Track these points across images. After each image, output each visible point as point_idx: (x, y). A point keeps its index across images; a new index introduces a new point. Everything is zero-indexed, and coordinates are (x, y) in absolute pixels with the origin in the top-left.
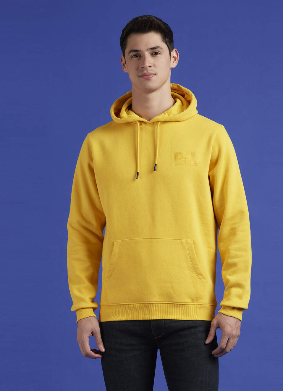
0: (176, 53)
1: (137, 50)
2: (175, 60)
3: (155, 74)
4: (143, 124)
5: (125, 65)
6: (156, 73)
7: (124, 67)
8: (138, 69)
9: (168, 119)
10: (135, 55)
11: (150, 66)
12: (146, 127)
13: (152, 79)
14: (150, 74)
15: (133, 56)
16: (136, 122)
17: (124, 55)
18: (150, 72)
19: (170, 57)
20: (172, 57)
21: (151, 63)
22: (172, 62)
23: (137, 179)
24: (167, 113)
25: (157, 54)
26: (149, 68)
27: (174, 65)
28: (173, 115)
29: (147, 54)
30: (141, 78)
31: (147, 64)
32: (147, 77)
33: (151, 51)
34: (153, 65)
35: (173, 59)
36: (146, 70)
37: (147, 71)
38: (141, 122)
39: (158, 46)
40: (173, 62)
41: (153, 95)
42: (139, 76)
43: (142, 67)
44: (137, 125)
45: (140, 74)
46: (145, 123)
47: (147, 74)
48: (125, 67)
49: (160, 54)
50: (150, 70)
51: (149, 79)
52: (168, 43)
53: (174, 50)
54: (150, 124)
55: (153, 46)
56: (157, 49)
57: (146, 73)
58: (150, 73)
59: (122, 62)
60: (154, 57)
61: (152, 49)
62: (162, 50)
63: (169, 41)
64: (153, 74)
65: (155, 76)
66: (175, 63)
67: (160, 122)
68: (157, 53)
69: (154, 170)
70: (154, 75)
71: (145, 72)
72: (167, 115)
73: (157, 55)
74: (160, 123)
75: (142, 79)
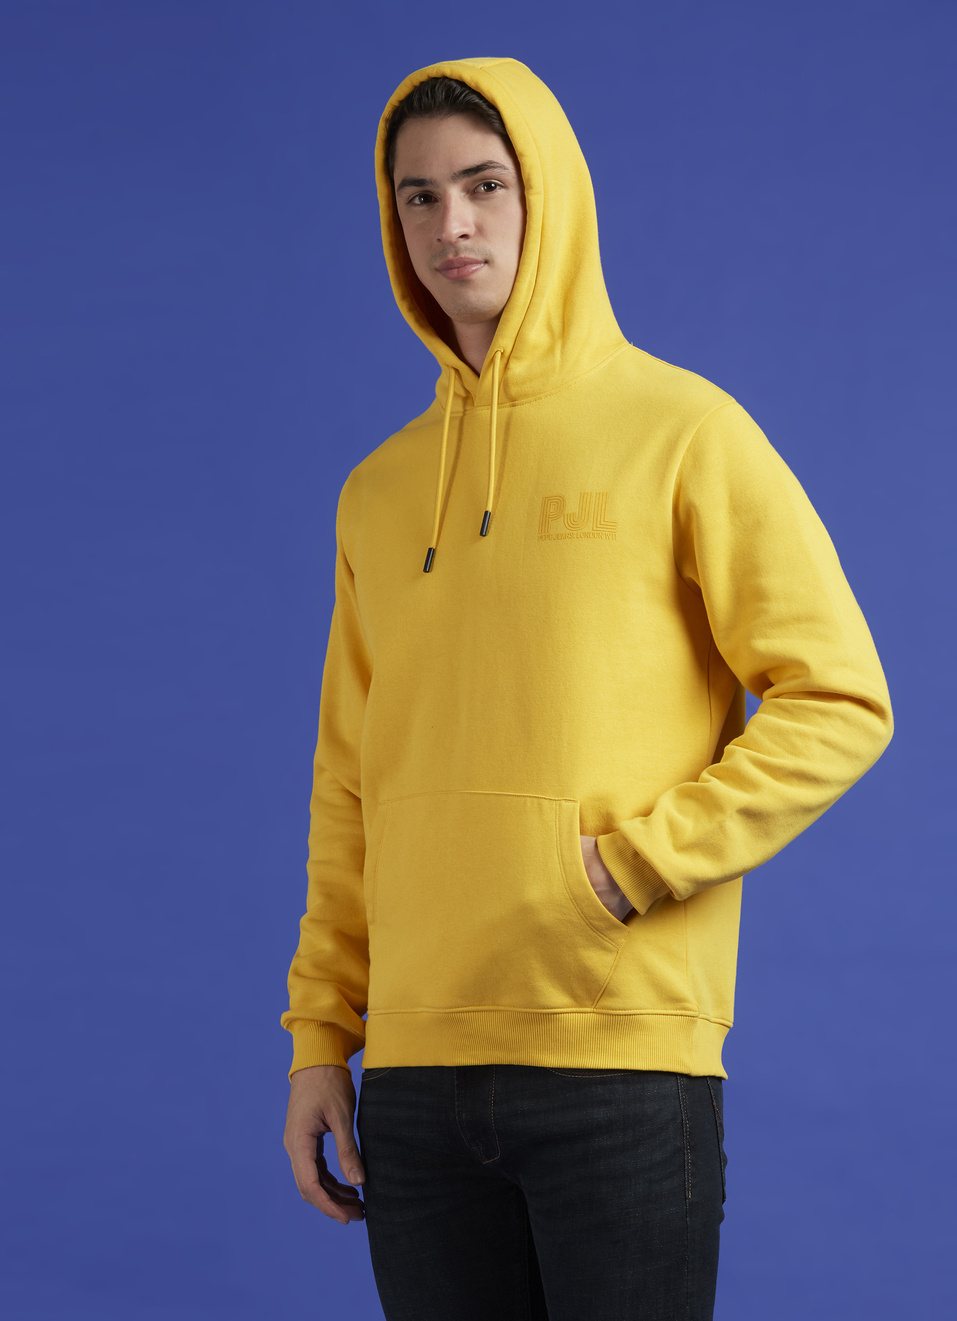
1: (422, 177)
3: (486, 262)
6: (487, 258)
8: (430, 245)
10: (419, 197)
11: (465, 236)
13: (474, 277)
14: (467, 264)
15: (413, 199)
18: (463, 255)
21: (466, 225)
25: (495, 188)
26: (464, 243)
29: (455, 195)
30: (440, 276)
31: (455, 228)
32: (456, 272)
33: (465, 180)
34: (472, 230)
36: (453, 250)
37: (457, 253)
39: (491, 162)
42: (436, 270)
43: (439, 241)
45: (437, 263)
47: (457, 264)
49: (501, 187)
50: (466, 249)
51: (465, 280)
56: (487, 173)
57: (451, 261)
58: (466, 258)
60: (478, 199)
61: (470, 171)
62: (505, 172)
64: (477, 262)
65: (486, 267)
70: (482, 265)
71: (451, 256)
75: (443, 279)
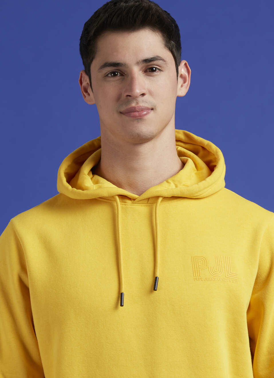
0: (186, 69)
1: (118, 62)
2: (185, 82)
3: (152, 109)
4: (129, 202)
5: (89, 90)
6: (153, 107)
7: (85, 93)
8: (119, 98)
9: (177, 193)
10: (111, 73)
11: (143, 95)
12: (134, 206)
13: (146, 117)
14: (142, 110)
15: (109, 74)
16: (113, 197)
17: (88, 72)
18: (142, 104)
19: (177, 76)
20: (179, 75)
21: (144, 89)
22: (179, 86)
23: (122, 305)
24: (173, 181)
25: (155, 71)
26: (141, 99)
27: (183, 91)
28: (184, 185)
29: (137, 71)
30: (124, 116)
31: (138, 91)
32: (137, 114)
33: (145, 64)
34: (148, 92)
35: (180, 80)
36: (135, 102)
37: (137, 103)
38: (123, 197)
39: (158, 57)
40: (182, 86)
41: (145, 149)
42: (121, 113)
43: (127, 96)
44: (117, 203)
45: (123, 109)
46: (130, 199)
47: (137, 109)
48: (89, 95)
49: (159, 70)
50: (143, 101)
51: (140, 119)
52: (174, 50)
53: (183, 62)
54: (140, 202)
55: (148, 55)
56: (155, 62)
57: (135, 108)
58: (143, 106)
59: (81, 83)
60: (148, 75)
61: (146, 61)
62: (164, 63)
63: (176, 46)
64: (148, 109)
65: (152, 112)
66: (184, 87)
67: (162, 197)
68: (156, 68)
69: (155, 290)
70: (150, 111)
71: (134, 105)
72: (172, 185)
73: (155, 73)
74: (160, 199)
75: (125, 118)
